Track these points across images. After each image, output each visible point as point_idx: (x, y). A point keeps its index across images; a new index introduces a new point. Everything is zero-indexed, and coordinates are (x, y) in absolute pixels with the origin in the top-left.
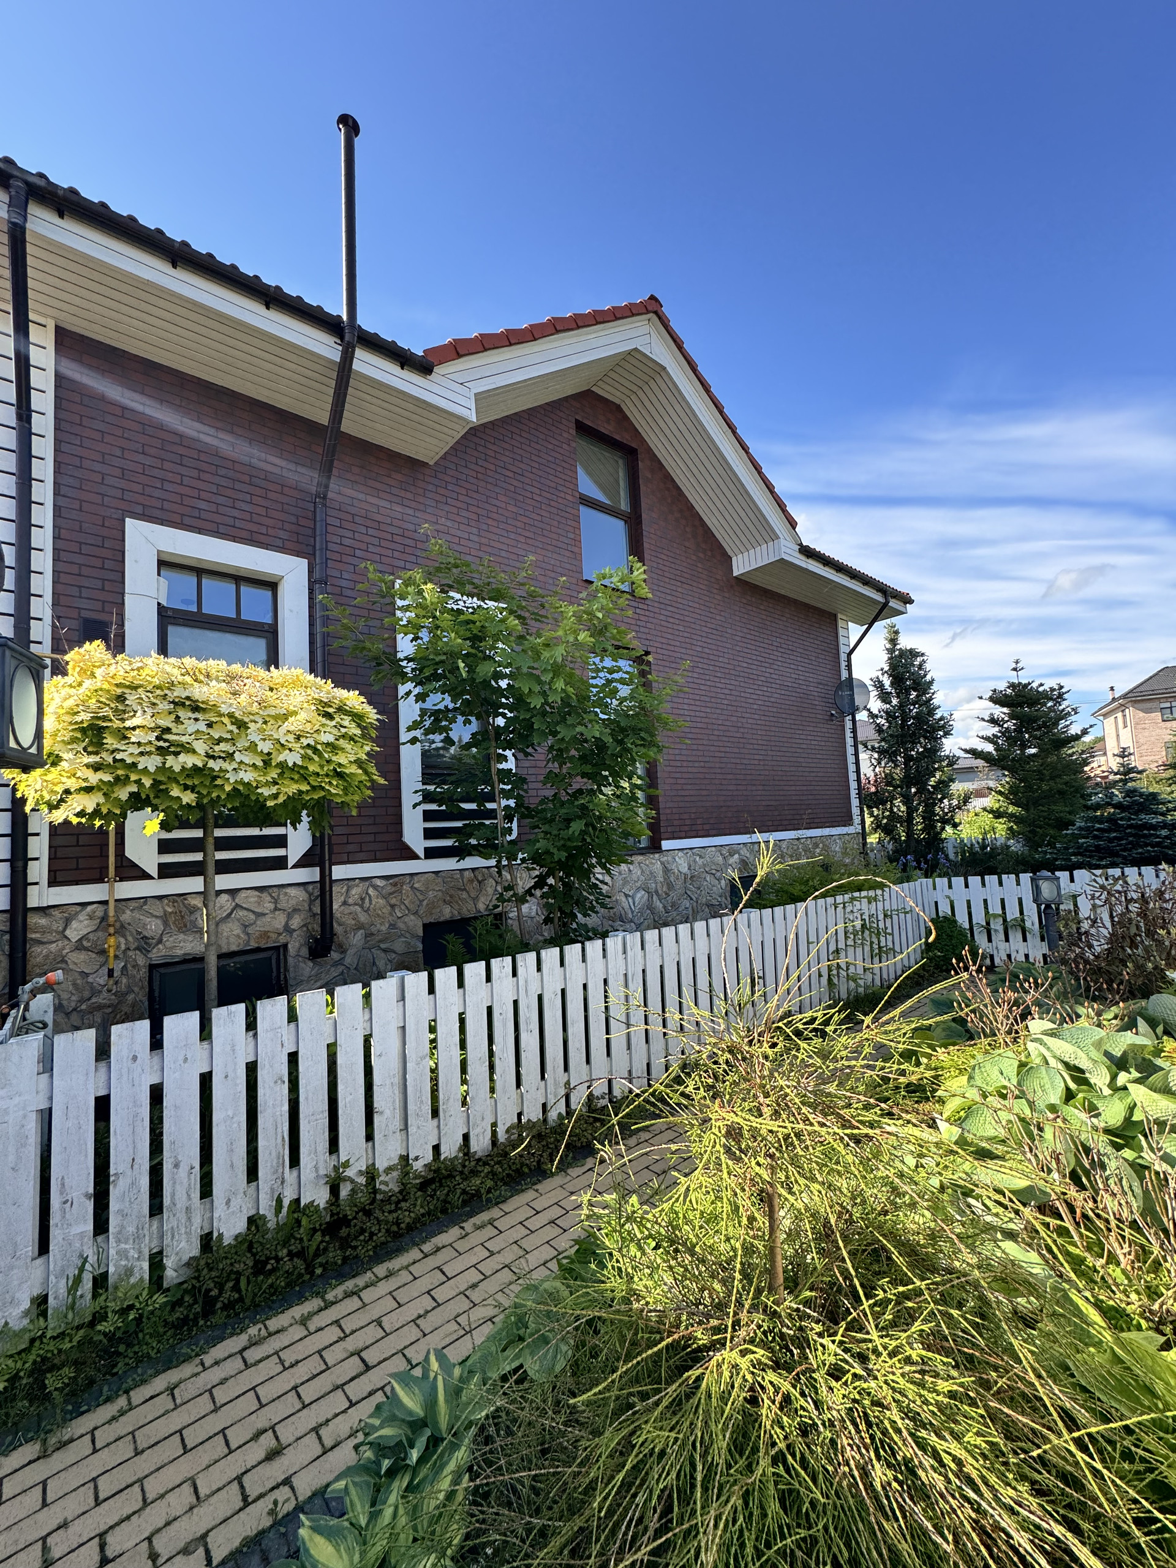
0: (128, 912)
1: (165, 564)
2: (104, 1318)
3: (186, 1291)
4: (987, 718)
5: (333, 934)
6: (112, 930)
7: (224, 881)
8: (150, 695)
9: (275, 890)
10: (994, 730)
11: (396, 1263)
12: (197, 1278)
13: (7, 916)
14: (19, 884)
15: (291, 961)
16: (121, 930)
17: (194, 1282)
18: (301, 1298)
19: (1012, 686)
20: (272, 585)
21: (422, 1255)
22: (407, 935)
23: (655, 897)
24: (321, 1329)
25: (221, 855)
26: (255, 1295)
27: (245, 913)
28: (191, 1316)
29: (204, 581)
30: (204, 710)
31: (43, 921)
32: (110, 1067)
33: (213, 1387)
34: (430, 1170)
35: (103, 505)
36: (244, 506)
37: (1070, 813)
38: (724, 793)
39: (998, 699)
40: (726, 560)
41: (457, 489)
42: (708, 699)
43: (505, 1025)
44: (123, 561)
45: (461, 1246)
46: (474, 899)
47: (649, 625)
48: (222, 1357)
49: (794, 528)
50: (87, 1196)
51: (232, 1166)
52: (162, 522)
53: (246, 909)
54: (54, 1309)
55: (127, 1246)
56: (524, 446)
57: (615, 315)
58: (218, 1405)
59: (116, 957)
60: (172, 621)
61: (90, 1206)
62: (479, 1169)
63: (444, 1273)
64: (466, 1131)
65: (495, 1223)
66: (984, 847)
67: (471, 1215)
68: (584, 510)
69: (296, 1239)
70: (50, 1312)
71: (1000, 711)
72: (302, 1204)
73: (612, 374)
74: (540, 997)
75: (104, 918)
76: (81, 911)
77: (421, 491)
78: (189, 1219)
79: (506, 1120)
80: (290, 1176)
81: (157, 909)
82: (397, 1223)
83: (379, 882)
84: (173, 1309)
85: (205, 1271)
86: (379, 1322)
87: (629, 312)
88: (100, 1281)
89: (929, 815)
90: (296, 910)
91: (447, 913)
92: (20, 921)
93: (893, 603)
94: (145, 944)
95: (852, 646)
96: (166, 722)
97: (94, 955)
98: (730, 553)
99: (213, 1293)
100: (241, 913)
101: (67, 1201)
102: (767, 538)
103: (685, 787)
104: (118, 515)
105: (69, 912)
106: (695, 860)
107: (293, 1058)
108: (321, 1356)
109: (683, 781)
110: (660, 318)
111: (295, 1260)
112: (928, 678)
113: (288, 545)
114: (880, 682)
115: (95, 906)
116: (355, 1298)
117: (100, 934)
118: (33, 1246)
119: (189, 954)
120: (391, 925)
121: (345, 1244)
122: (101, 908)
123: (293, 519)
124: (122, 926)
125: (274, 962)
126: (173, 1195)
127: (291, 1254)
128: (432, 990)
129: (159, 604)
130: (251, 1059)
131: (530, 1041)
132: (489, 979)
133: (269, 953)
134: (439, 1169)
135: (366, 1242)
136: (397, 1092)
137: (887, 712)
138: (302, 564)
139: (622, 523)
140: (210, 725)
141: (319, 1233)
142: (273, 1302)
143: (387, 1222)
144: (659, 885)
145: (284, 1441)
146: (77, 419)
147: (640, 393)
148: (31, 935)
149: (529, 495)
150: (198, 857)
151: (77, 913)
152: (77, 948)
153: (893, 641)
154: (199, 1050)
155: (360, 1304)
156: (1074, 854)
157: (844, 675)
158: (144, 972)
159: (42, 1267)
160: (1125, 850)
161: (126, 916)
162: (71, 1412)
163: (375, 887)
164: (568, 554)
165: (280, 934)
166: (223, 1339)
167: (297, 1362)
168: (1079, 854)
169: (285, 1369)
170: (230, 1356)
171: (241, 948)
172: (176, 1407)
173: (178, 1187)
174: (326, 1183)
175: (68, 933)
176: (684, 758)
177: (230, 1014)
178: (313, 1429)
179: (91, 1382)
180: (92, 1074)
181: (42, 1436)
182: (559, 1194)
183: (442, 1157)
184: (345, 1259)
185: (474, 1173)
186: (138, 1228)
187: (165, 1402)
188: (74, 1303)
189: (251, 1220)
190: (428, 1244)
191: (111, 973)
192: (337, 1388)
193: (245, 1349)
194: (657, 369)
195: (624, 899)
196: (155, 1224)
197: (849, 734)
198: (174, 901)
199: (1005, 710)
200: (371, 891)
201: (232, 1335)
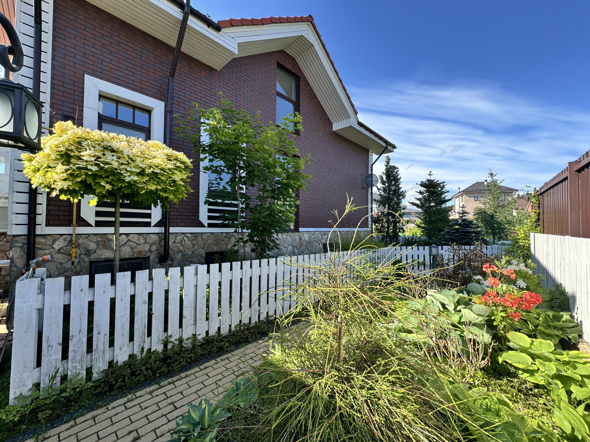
0: (81, 239)
1: (102, 96)
2: (65, 391)
3: (102, 382)
4: (418, 191)
5: (169, 253)
6: (74, 246)
7: (123, 230)
8: (92, 143)
9: (145, 235)
10: (420, 196)
11: (189, 373)
12: (107, 377)
13: (26, 237)
14: (32, 224)
15: (151, 263)
16: (78, 246)
17: (105, 379)
18: (150, 385)
19: (428, 180)
20: (149, 112)
21: (200, 370)
22: (199, 256)
23: (295, 248)
24: (158, 395)
25: (122, 219)
26: (131, 384)
27: (132, 243)
28: (104, 392)
29: (119, 107)
30: (117, 152)
31: (43, 240)
32: (71, 293)
33: (112, 417)
34: (204, 340)
35: (74, 67)
36: (138, 77)
37: (443, 227)
38: (323, 212)
39: (423, 185)
40: (331, 124)
41: (228, 82)
42: (320, 176)
43: (236, 287)
44: (83, 93)
45: (215, 366)
46: (226, 244)
47: (300, 146)
48: (116, 406)
49: (356, 115)
50: (59, 344)
51: (123, 335)
52: (101, 78)
53: (132, 241)
54: (43, 388)
55: (76, 365)
56: (256, 69)
57: (295, 20)
58: (114, 422)
59: (75, 257)
60: (104, 121)
61: (60, 348)
62: (224, 339)
63: (208, 376)
64: (219, 326)
65: (229, 359)
66: (412, 239)
67: (220, 356)
68: (278, 98)
69: (149, 363)
70: (41, 389)
71: (422, 189)
72: (152, 351)
73: (292, 45)
74: (251, 278)
75: (71, 241)
76: (60, 237)
77: (213, 81)
78: (104, 355)
79: (235, 322)
80: (147, 340)
81: (94, 239)
82: (191, 358)
83: (189, 235)
84: (96, 389)
85: (110, 375)
86: (181, 393)
87: (301, 20)
88: (64, 378)
89: (395, 227)
90: (153, 244)
91: (215, 249)
92: (32, 239)
93: (389, 148)
94: (88, 252)
95: (373, 162)
96: (100, 154)
97: (66, 256)
98: (332, 122)
99: (113, 383)
100: (131, 243)
101: (50, 346)
102: (346, 117)
103: (309, 209)
104: (82, 72)
105: (55, 237)
106: (311, 236)
107: (150, 295)
108: (158, 405)
109: (309, 206)
110: (312, 25)
111: (149, 370)
112: (399, 177)
113: (156, 95)
114: (382, 177)
115: (67, 236)
116: (172, 385)
117: (69, 247)
118: (34, 363)
119: (108, 258)
120: (193, 252)
121: (169, 365)
122: (69, 237)
123: (159, 85)
124: (79, 245)
125: (144, 263)
126: (97, 345)
127: (147, 369)
128: (208, 272)
129: (99, 113)
130: (132, 294)
131: (246, 294)
132: (231, 269)
133: (142, 260)
134: (208, 339)
135: (177, 365)
136: (193, 310)
137: (383, 188)
138: (162, 104)
139: (293, 105)
140: (119, 158)
141: (158, 362)
142: (138, 386)
143: (186, 358)
144: (297, 244)
145: (141, 434)
146: (63, 28)
147: (303, 54)
148: (37, 246)
149: (257, 89)
150: (113, 219)
151: (58, 238)
152: (58, 253)
153: (388, 162)
154: (111, 289)
155: (174, 386)
156: (444, 241)
157: (370, 173)
158: (87, 264)
159: (38, 372)
160: (460, 240)
161: (81, 241)
162: (50, 427)
163: (187, 237)
164: (271, 114)
165: (147, 253)
166: (117, 399)
167: (147, 407)
168: (445, 241)
169: (142, 409)
170: (119, 406)
171: (130, 257)
172: (96, 424)
173: (99, 342)
174: (162, 343)
175: (54, 246)
176: (310, 198)
177: (124, 275)
178: (153, 430)
179: (59, 416)
180: (62, 296)
181: (36, 435)
182: (254, 349)
183: (209, 335)
184: (169, 371)
185: (221, 341)
186: (81, 357)
187: (91, 422)
188: (52, 386)
189: (130, 356)
190: (202, 366)
191: (73, 263)
192: (164, 415)
193: (126, 403)
194: (310, 45)
195: (284, 248)
196: (89, 356)
197: (370, 195)
198: (102, 236)
199: (425, 189)
200: (185, 238)
201: (120, 398)
